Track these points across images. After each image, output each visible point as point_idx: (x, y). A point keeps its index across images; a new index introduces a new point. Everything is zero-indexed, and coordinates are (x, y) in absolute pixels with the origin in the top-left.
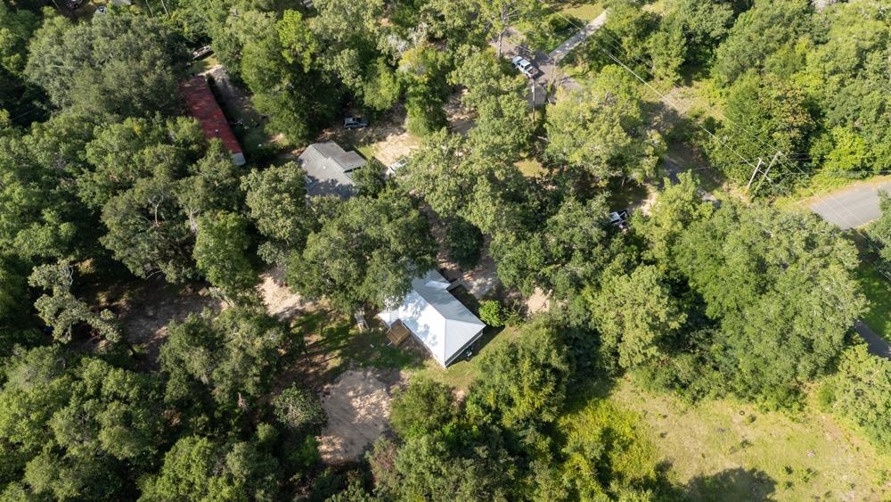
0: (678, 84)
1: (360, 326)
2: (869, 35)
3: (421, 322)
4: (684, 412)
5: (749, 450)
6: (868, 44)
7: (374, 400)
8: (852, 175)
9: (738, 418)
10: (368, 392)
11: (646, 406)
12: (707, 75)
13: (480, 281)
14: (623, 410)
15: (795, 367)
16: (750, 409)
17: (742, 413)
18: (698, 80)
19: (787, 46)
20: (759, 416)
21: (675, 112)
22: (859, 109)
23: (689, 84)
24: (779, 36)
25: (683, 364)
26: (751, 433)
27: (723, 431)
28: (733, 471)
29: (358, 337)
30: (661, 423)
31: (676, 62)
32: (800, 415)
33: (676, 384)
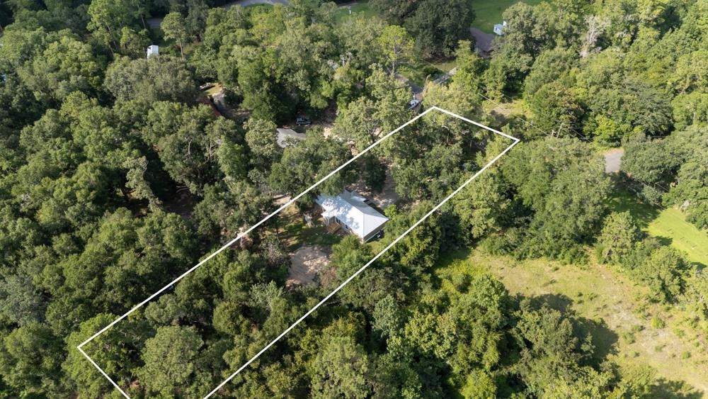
0: (503, 101)
1: (309, 224)
2: (611, 65)
3: (348, 216)
4: (514, 266)
5: (555, 285)
6: (611, 70)
7: (319, 261)
8: (610, 144)
9: (548, 269)
10: (315, 258)
11: (490, 264)
12: (521, 97)
13: (384, 201)
14: (476, 266)
15: (575, 223)
16: (555, 264)
17: (550, 266)
18: (515, 99)
19: (565, 72)
20: (560, 266)
21: (502, 115)
22: (608, 103)
23: (510, 101)
24: (560, 67)
25: (511, 235)
26: (555, 276)
27: (538, 275)
28: (546, 296)
29: (308, 230)
30: (500, 272)
31: (501, 86)
32: (585, 266)
33: (508, 248)
